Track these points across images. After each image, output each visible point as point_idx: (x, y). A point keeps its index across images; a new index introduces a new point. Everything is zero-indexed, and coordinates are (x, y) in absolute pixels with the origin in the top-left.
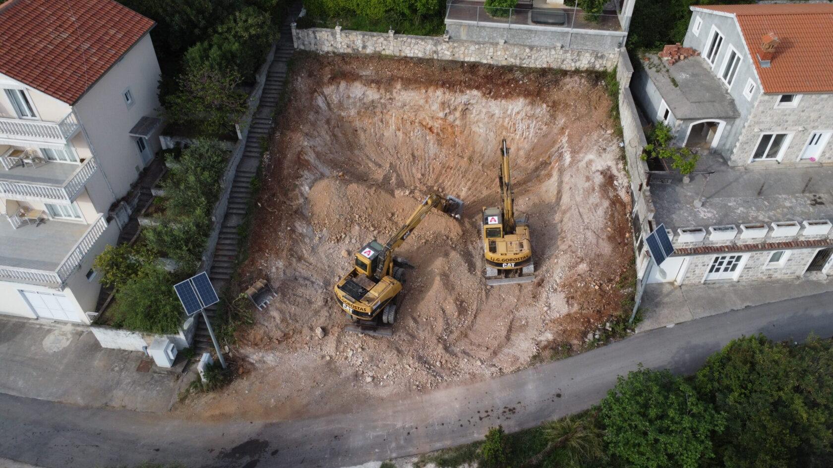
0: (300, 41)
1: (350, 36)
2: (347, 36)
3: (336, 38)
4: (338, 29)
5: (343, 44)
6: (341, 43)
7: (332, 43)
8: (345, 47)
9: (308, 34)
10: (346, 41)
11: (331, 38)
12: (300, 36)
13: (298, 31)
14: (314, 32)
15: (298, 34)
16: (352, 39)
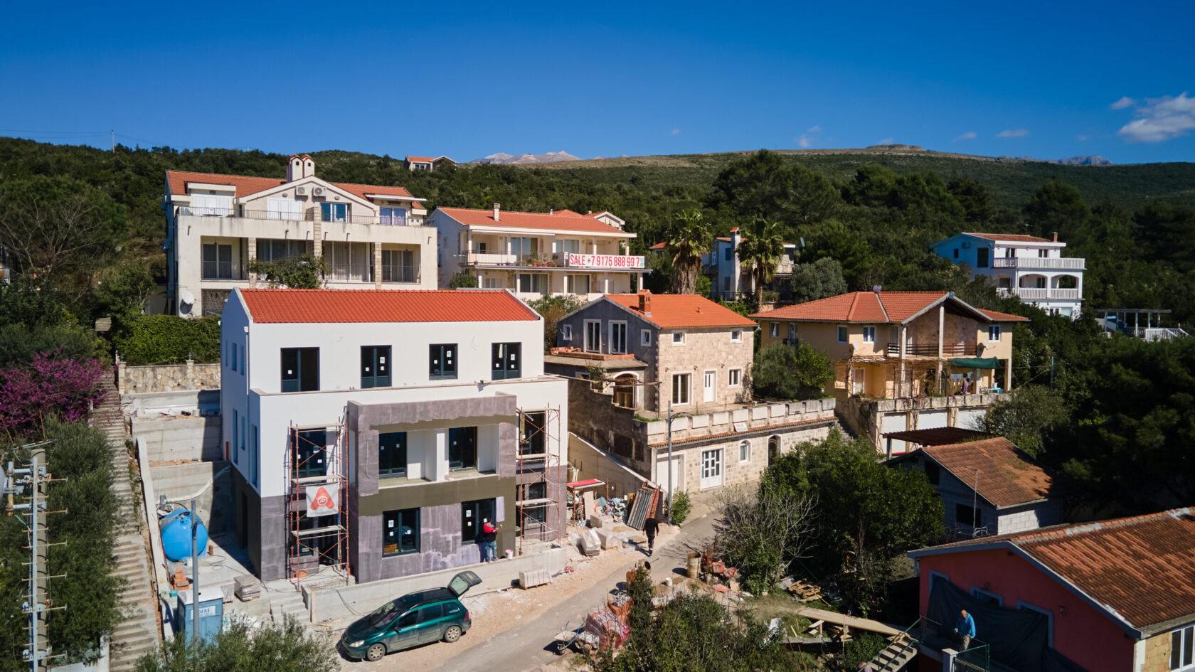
0: (130, 385)
1: (207, 370)
2: (202, 370)
3: (185, 374)
4: (190, 363)
5: (196, 381)
6: (193, 380)
7: (180, 381)
8: (199, 384)
9: (144, 373)
10: (201, 376)
11: (178, 375)
12: (131, 377)
13: (128, 370)
14: (153, 370)
15: (127, 374)
16: (209, 373)
